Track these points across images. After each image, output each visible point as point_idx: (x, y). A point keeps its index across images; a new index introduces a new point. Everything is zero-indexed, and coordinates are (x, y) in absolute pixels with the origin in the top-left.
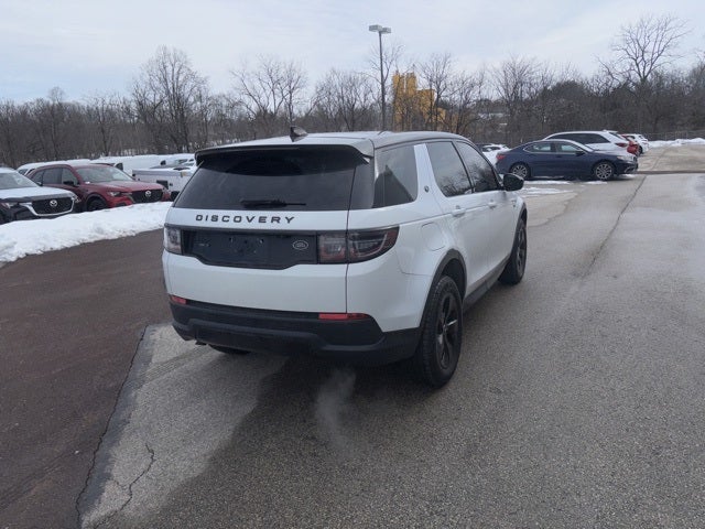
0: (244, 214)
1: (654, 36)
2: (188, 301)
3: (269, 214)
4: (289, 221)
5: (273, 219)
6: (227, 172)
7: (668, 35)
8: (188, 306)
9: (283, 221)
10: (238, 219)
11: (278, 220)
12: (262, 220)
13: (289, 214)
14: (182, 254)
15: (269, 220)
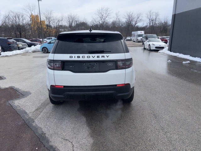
0: (91, 55)
1: (105, 12)
2: (64, 86)
3: (100, 55)
4: (108, 57)
5: (102, 57)
6: (75, 42)
7: (108, 12)
8: (64, 88)
9: (106, 57)
10: (88, 57)
11: (104, 57)
12: (98, 57)
13: (108, 55)
14: (62, 70)
15: (100, 57)
